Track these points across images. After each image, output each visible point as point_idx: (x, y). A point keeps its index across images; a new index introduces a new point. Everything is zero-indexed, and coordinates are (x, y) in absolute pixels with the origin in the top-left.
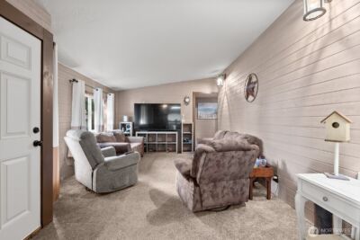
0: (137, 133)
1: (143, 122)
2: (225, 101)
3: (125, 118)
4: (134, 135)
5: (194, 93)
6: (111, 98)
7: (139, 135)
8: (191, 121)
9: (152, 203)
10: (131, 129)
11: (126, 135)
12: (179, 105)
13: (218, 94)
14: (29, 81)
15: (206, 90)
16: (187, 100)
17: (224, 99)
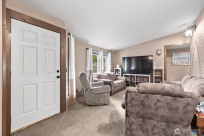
0: (124, 74)
1: (133, 68)
2: (196, 49)
3: (118, 66)
4: (122, 76)
5: (165, 46)
6: (109, 55)
7: (125, 76)
8: (162, 68)
9: (109, 118)
10: (120, 72)
11: (117, 76)
12: (152, 56)
13: (190, 44)
14: (55, 51)
15: (178, 42)
16: (159, 52)
17: (194, 47)
